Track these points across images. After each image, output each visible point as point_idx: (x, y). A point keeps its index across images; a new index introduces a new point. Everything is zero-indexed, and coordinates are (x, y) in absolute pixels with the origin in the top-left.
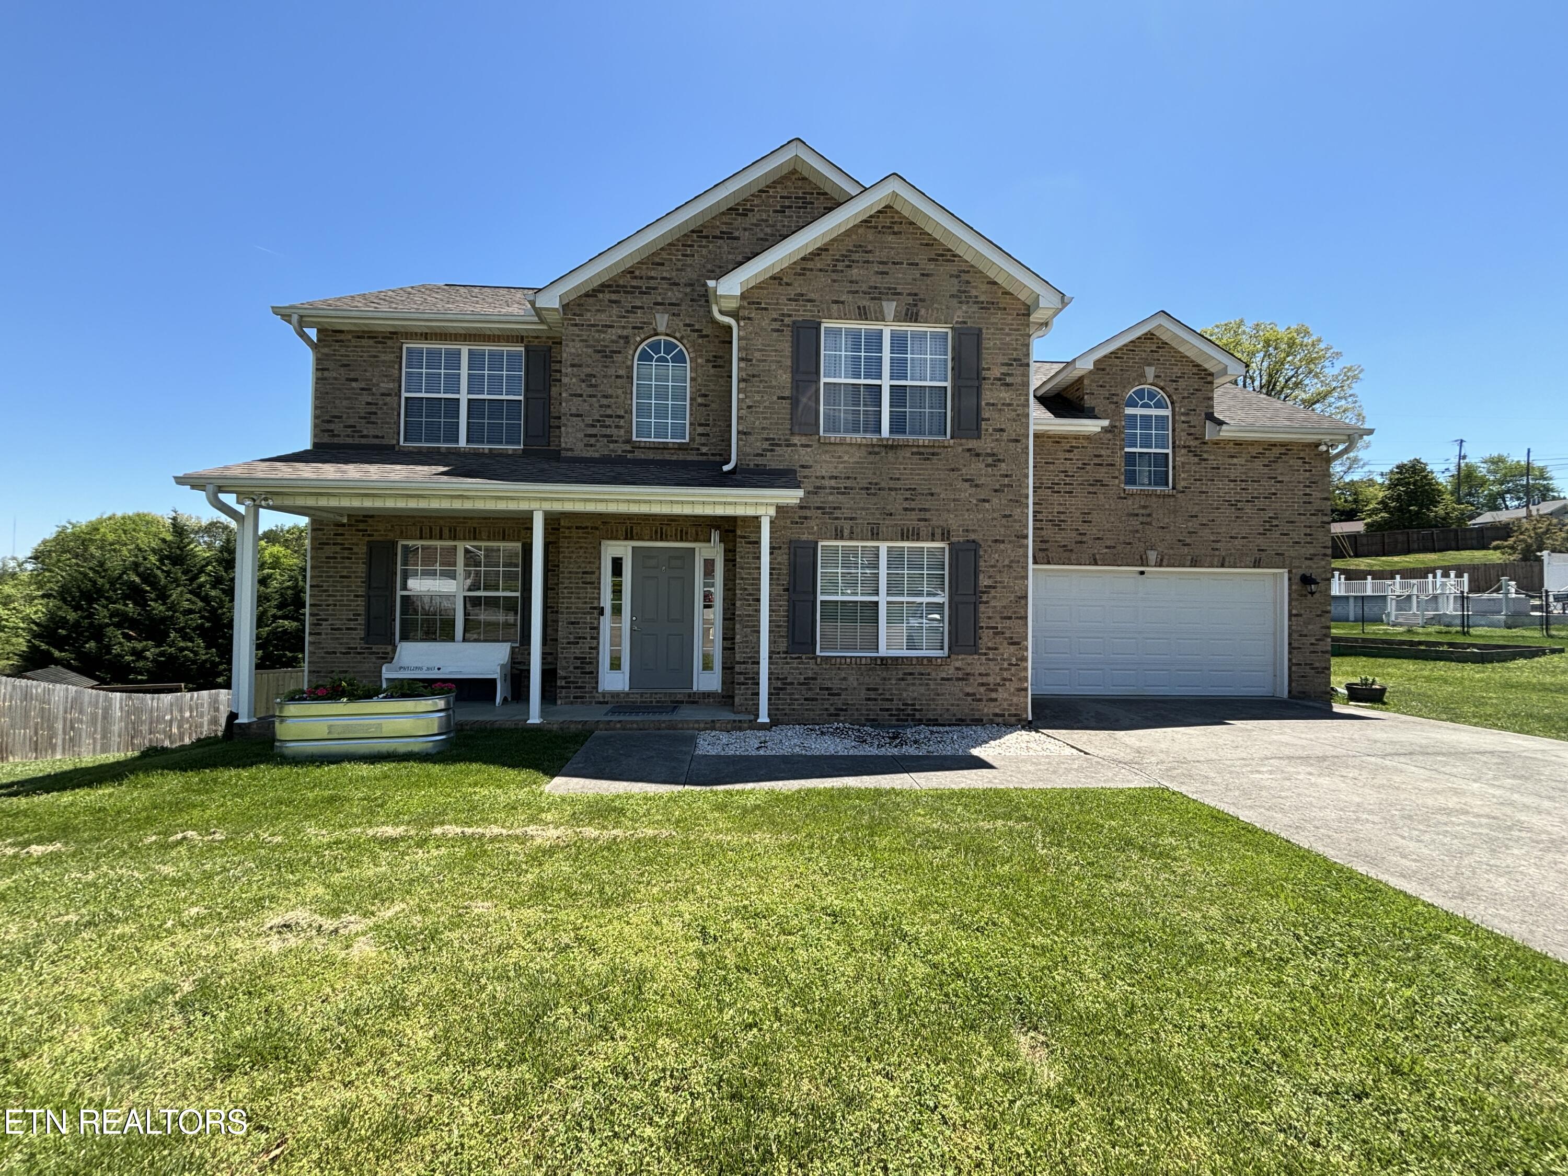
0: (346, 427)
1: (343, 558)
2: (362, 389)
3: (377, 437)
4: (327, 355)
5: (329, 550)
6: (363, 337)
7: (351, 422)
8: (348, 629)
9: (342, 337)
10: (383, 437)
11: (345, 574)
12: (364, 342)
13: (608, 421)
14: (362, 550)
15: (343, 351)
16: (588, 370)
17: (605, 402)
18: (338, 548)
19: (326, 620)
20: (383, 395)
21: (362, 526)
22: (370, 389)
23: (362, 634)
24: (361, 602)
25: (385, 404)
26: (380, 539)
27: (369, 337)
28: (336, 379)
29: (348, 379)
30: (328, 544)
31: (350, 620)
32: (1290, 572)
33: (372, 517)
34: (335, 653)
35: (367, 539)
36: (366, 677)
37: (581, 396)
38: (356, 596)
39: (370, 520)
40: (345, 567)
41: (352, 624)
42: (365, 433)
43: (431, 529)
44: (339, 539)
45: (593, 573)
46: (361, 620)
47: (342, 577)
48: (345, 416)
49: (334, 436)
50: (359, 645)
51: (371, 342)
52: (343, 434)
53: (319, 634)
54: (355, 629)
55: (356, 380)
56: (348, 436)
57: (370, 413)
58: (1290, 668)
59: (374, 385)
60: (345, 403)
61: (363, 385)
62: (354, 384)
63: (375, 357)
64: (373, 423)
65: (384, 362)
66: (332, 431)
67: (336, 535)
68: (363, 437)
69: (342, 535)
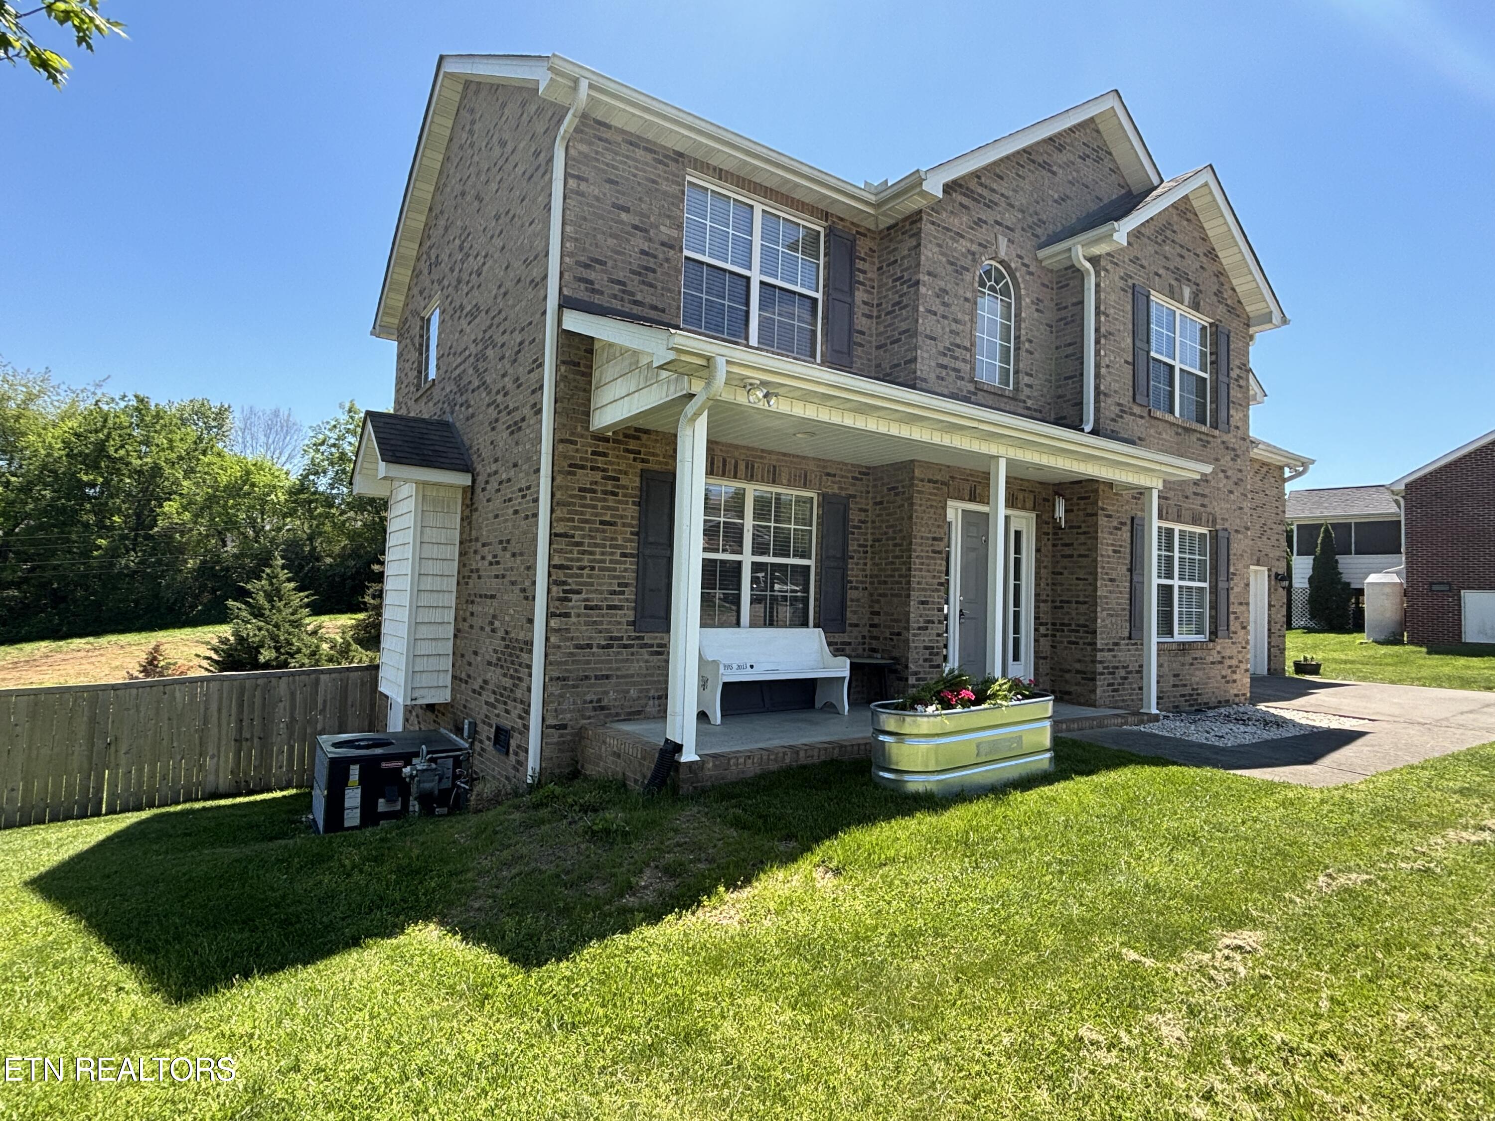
0: (612, 281)
1: (605, 492)
2: (636, 227)
3: (655, 308)
4: (586, 156)
5: (585, 478)
6: (638, 146)
7: (620, 275)
8: (610, 607)
9: (607, 135)
10: (663, 311)
11: (607, 518)
12: (640, 153)
13: (958, 352)
14: (632, 481)
15: (609, 157)
16: (942, 284)
17: (954, 326)
18: (598, 476)
19: (579, 592)
20: (663, 244)
21: (633, 445)
22: (646, 231)
23: (631, 615)
24: (630, 564)
25: (667, 260)
26: (656, 467)
27: (646, 149)
28: (597, 199)
29: (614, 205)
30: (583, 467)
31: (614, 593)
32: (1269, 570)
33: (647, 432)
34: (590, 646)
35: (640, 466)
36: (634, 684)
37: (935, 314)
38: (624, 555)
39: (644, 437)
40: (609, 508)
41: (616, 600)
42: (639, 297)
43: (724, 461)
44: (600, 461)
45: (941, 539)
46: (630, 593)
47: (602, 523)
48: (610, 263)
49: (594, 291)
50: (624, 631)
51: (649, 157)
52: (607, 291)
53: (567, 615)
54: (620, 608)
55: (626, 210)
56: (615, 297)
57: (647, 269)
58: (1269, 650)
59: (652, 225)
60: (611, 242)
61: (636, 221)
62: (624, 216)
63: (654, 182)
64: (651, 285)
65: (665, 193)
66: (591, 282)
67: (594, 453)
68: (635, 303)
69: (605, 455)
